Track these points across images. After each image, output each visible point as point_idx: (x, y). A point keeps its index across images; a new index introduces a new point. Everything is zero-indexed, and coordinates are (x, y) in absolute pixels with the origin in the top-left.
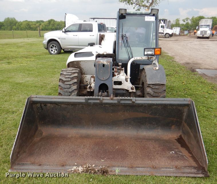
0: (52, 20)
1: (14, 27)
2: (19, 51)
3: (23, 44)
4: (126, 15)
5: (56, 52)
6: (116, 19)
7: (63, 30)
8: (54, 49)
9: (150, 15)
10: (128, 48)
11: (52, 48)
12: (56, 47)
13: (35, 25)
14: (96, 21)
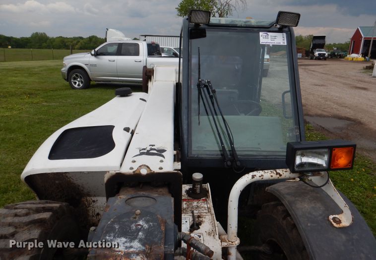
0: (93, 37)
1: (44, 44)
2: (26, 82)
3: (41, 69)
4: (206, 27)
5: (81, 85)
6: (178, 37)
7: (93, 52)
8: (79, 81)
9: (271, 29)
10: (215, 117)
11: (75, 79)
12: (81, 78)
13: (72, 42)
14: (145, 40)
